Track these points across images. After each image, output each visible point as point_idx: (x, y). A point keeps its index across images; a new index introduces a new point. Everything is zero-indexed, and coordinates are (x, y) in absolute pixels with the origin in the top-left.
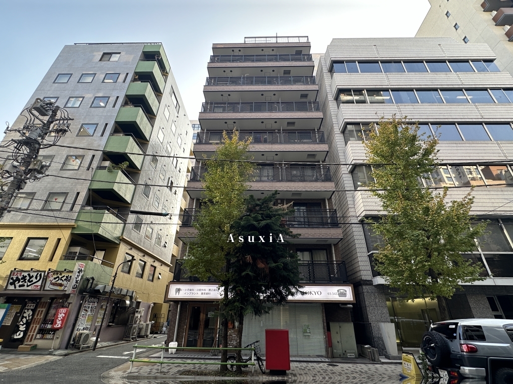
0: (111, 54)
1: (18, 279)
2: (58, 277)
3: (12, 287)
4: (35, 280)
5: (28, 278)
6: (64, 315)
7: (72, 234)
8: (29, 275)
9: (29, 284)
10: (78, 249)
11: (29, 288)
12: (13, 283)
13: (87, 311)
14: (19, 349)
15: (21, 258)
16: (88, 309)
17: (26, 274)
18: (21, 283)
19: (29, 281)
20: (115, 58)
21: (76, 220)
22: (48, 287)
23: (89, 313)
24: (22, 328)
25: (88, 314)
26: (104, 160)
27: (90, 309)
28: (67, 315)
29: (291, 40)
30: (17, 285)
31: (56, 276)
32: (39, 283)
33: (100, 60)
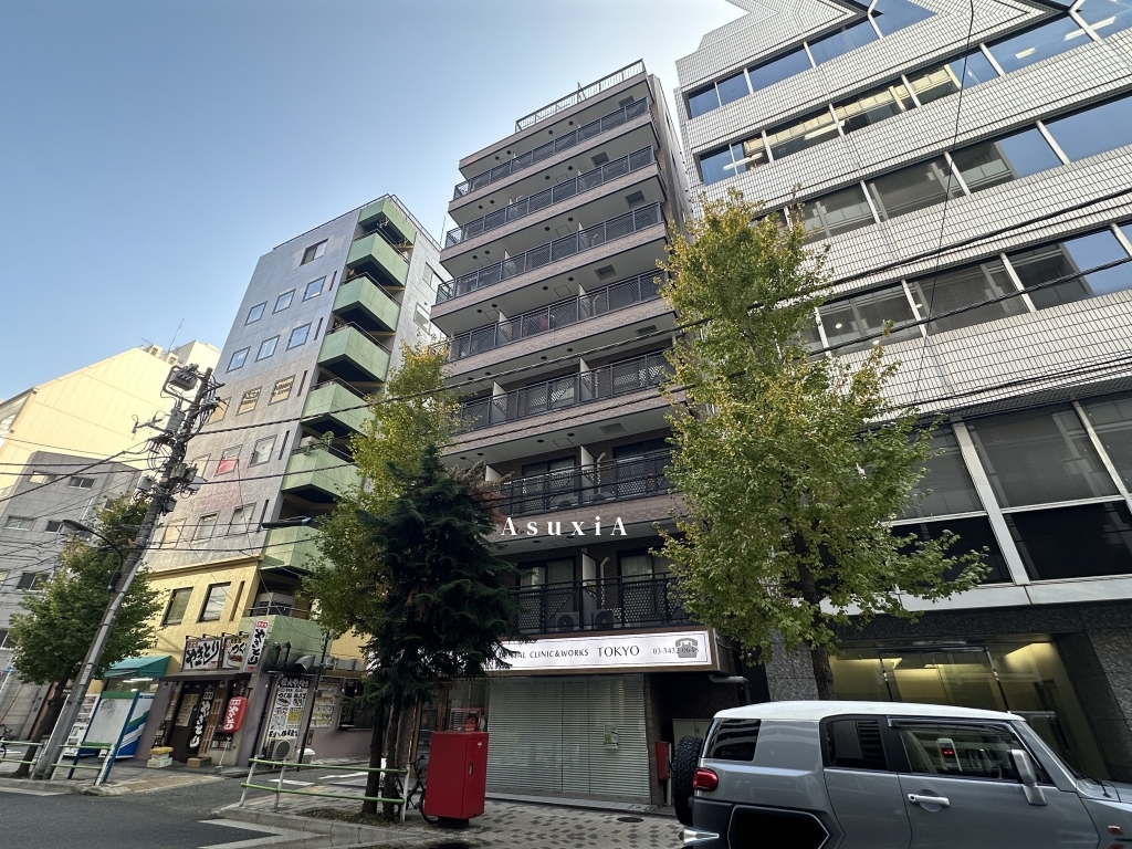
0: (314, 247)
1: (194, 653)
2: (237, 646)
3: (188, 666)
4: (212, 654)
5: (204, 650)
6: (237, 709)
7: (258, 571)
8: (205, 645)
9: (206, 659)
10: (269, 597)
11: (206, 666)
12: (189, 660)
13: (286, 702)
14: (188, 764)
15: (201, 619)
16: (288, 699)
17: (201, 644)
18: (197, 659)
19: (207, 656)
20: (320, 252)
21: (264, 547)
22: (227, 663)
23: (292, 705)
24: (198, 732)
25: (289, 707)
26: (305, 435)
27: (293, 699)
28: (245, 709)
29: (606, 85)
30: (194, 662)
31: (234, 645)
32: (216, 659)
33: (303, 263)
